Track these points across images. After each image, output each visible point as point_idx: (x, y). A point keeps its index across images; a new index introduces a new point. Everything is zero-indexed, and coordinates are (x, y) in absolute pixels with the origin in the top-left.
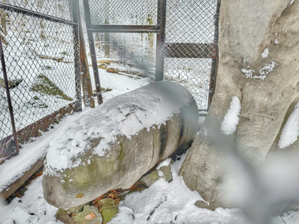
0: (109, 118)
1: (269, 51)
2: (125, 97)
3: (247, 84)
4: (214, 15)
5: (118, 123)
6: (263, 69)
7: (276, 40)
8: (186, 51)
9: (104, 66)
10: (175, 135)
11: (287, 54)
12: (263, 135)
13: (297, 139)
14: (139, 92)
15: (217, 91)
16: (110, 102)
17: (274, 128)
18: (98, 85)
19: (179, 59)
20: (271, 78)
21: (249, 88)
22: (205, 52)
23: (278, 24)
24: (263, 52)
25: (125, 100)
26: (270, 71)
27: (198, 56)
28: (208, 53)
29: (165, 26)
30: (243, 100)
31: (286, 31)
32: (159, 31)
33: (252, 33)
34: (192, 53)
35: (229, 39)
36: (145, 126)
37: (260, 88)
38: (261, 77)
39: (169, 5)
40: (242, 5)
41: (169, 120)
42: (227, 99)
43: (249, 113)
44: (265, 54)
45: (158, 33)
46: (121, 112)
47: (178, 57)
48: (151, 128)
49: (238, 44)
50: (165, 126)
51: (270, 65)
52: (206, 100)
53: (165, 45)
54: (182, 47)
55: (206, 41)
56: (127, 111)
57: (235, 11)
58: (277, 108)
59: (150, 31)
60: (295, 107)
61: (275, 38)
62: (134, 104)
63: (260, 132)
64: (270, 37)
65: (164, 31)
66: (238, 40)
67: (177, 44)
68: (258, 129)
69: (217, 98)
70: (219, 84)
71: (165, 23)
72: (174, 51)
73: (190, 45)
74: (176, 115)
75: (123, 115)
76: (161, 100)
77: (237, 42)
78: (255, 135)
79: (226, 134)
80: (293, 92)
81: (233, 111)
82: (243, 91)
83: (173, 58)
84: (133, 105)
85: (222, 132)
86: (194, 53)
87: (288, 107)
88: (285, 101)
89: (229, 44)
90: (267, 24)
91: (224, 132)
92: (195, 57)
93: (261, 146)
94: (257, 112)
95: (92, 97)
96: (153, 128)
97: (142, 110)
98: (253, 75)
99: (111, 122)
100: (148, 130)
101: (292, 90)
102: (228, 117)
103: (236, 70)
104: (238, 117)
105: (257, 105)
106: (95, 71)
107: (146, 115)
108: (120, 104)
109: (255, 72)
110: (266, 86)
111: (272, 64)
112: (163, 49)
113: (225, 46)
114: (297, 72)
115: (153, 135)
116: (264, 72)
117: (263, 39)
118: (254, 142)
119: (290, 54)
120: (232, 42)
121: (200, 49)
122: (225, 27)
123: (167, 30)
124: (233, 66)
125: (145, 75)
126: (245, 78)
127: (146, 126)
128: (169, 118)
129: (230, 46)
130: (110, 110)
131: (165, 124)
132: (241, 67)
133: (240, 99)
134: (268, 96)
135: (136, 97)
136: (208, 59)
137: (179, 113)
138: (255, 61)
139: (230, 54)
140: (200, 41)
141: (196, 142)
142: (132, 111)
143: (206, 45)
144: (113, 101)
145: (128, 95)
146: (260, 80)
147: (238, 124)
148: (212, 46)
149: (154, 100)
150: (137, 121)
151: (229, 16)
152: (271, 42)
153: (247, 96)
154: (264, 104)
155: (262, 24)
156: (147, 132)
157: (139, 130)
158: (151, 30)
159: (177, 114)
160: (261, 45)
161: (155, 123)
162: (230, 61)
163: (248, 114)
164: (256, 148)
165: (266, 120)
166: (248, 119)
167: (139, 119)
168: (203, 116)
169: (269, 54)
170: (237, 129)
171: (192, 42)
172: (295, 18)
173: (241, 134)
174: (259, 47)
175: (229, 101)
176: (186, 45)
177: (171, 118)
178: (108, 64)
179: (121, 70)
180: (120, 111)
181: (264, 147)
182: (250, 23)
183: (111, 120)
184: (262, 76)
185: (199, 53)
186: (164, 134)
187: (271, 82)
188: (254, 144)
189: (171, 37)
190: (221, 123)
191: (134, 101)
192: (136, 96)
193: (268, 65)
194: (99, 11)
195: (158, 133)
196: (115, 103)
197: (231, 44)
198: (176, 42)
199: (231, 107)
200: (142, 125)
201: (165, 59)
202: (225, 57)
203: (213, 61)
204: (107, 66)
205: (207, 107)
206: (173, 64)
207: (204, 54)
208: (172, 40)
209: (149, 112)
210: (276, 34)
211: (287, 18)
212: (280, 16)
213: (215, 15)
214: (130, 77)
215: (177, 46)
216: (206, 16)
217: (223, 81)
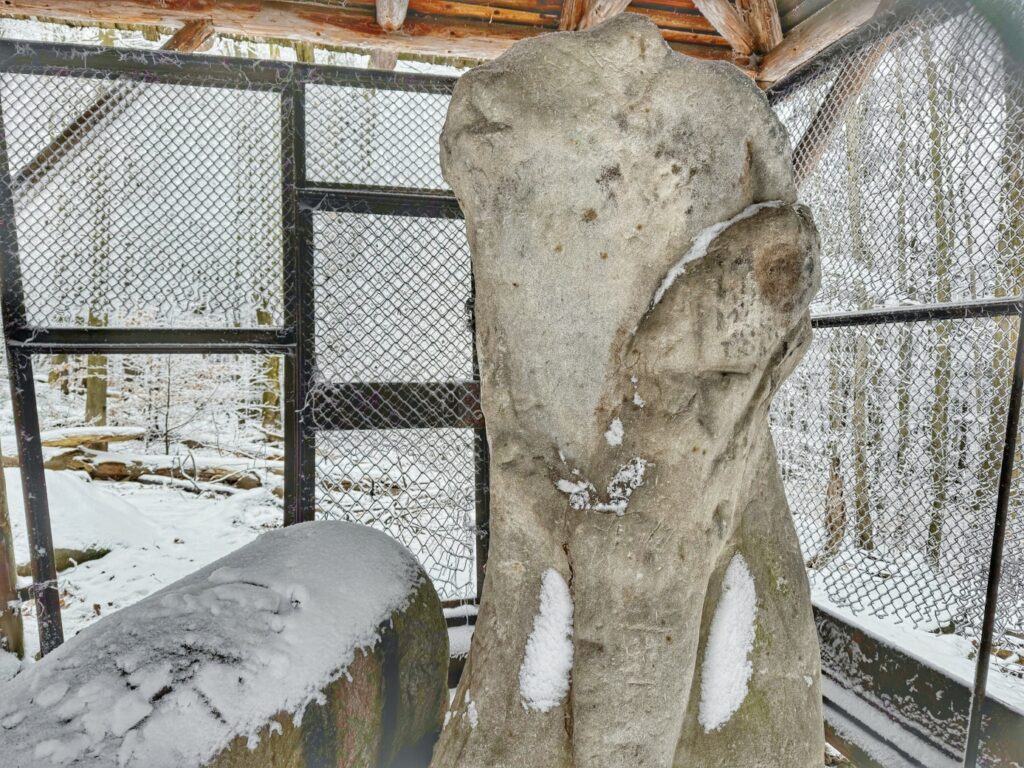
0: (75, 725)
1: (625, 427)
2: (153, 614)
3: (579, 530)
4: (465, 300)
5: (118, 741)
6: (616, 481)
7: (636, 396)
8: (388, 408)
9: (79, 458)
10: (365, 736)
11: (670, 435)
12: (649, 697)
13: (747, 692)
14: (213, 585)
15: (496, 554)
16: (86, 647)
17: (678, 665)
18: (42, 551)
19: (367, 432)
20: (640, 505)
21: (587, 543)
22: (451, 410)
23: (635, 352)
24: (608, 429)
25: (152, 627)
26: (634, 487)
27: (428, 421)
28: (461, 411)
29: (313, 332)
30: (576, 580)
31: (656, 373)
32: (293, 349)
33: (570, 376)
34: (408, 414)
35: (510, 392)
36: (238, 731)
37: (617, 539)
38: (613, 507)
39: (321, 268)
40: (532, 301)
41: (336, 682)
42: (527, 581)
43: (600, 625)
44: (615, 435)
45: (290, 354)
46: (133, 688)
47: (363, 427)
48: (264, 731)
49: (539, 406)
50: (324, 711)
51: (632, 466)
52: (471, 563)
53: (317, 391)
54: (376, 395)
55: (450, 377)
56: (161, 677)
57: (516, 316)
58: (674, 599)
59: (259, 349)
60: (723, 587)
61: (634, 390)
62: (190, 640)
63: (640, 685)
64: (619, 386)
65: (311, 346)
66: (537, 395)
67: (359, 386)
68: (632, 678)
69: (498, 578)
70: (497, 528)
71: (311, 322)
72: (348, 409)
73: (401, 388)
74: (366, 654)
75: (141, 700)
76: (301, 605)
77: (533, 400)
78: (627, 698)
79: (540, 710)
80: (708, 542)
81: (550, 624)
82: (572, 552)
83: (349, 432)
84: (185, 646)
85: (524, 704)
86: (417, 413)
87: (704, 592)
88: (692, 574)
89: (513, 406)
90: (606, 354)
91: (531, 704)
92: (422, 426)
93: (651, 735)
94: (622, 622)
95: (12, 604)
96: (275, 731)
97: (223, 662)
98: (592, 501)
99: (84, 742)
100: (252, 744)
101: (705, 536)
102: (537, 645)
103: (542, 485)
104: (570, 642)
105: (617, 595)
106: (30, 496)
107: (240, 680)
108: (128, 648)
109: (594, 490)
110: (632, 535)
111: (639, 465)
112: (311, 403)
113: (501, 411)
114: (706, 482)
115: (273, 758)
116: (620, 490)
117: (603, 393)
118: (628, 725)
119: (678, 435)
120: (521, 401)
121: (433, 400)
122: (495, 358)
123: (319, 346)
124: (532, 473)
125: (252, 476)
126: (570, 509)
127: (240, 730)
128: (337, 671)
129: (516, 413)
130: (80, 684)
131: (322, 700)
132: (555, 475)
133: (565, 579)
134: (644, 564)
135: (200, 609)
136: (463, 430)
137: (375, 643)
138: (593, 456)
139: (517, 438)
140: (432, 377)
141: (442, 757)
142: (182, 675)
143: (451, 389)
144: (99, 642)
145: (164, 605)
146: (614, 517)
147: (571, 665)
148: (468, 392)
149: (276, 609)
150: (202, 713)
151: (503, 331)
152: (625, 400)
153: (585, 568)
154: (638, 591)
155: (594, 353)
156: (247, 753)
157: (211, 753)
158: (264, 346)
159: (368, 648)
160: (601, 410)
161: (281, 707)
162: (522, 457)
163: (597, 628)
164: (638, 746)
165: (653, 643)
166: (601, 649)
167: (212, 703)
168: (464, 623)
169: (624, 435)
170: (570, 684)
171: (407, 379)
172: (673, 338)
173: (584, 701)
174: (595, 413)
175: (535, 586)
176: (387, 388)
177: (345, 670)
178: (100, 446)
179: (151, 469)
180: (128, 684)
181: (661, 739)
182: (562, 350)
183: (84, 732)
184: (617, 503)
185: (433, 413)
186: (321, 740)
187: (643, 518)
188: (630, 733)
189: (335, 365)
190: (519, 670)
191: (191, 627)
192: (199, 603)
193: (626, 469)
194: (66, 261)
195: (294, 748)
196: (106, 647)
197: (518, 408)
198: (355, 381)
199: (542, 608)
200: (224, 730)
201: (316, 436)
202: (506, 445)
203: (479, 437)
204: (95, 456)
205: (475, 590)
206: (350, 452)
207: (447, 416)
208: (339, 375)
209: (253, 663)
210: (634, 380)
211: (653, 339)
212: (637, 331)
213: (468, 301)
214: (187, 490)
215: (356, 392)
216: (443, 303)
217: (508, 520)
